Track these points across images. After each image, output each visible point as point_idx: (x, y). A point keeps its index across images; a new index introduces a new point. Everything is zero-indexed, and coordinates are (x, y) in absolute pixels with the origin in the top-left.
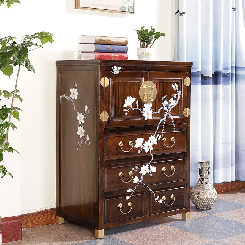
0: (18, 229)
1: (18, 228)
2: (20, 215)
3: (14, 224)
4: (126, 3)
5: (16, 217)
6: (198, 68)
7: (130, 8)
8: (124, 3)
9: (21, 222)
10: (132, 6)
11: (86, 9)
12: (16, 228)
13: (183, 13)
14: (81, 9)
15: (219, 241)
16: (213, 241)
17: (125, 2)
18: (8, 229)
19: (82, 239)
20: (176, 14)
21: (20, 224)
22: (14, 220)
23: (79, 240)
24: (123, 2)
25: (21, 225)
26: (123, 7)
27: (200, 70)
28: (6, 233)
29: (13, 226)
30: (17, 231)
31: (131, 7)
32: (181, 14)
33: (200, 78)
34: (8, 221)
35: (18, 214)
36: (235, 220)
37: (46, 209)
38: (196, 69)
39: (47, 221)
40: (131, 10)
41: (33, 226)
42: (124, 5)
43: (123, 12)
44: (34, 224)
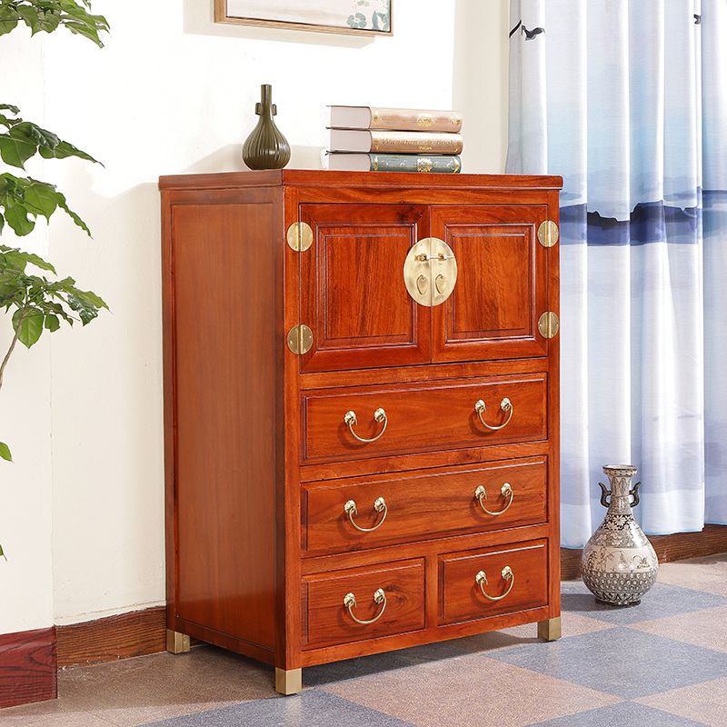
0: (46, 668)
1: (46, 665)
2: (51, 626)
3: (34, 651)
4: (367, 4)
5: (41, 634)
6: (579, 196)
7: (379, 19)
8: (360, 4)
9: (54, 648)
10: (385, 12)
11: (247, 24)
12: (41, 664)
13: (538, 31)
14: (230, 23)
15: (636, 700)
16: (620, 700)
17: (363, 2)
18: (17, 668)
19: (234, 696)
20: (511, 34)
21: (53, 652)
22: (35, 640)
23: (223, 700)
25: (55, 655)
26: (357, 15)
27: (583, 200)
28: (9, 679)
29: (32, 659)
30: (41, 674)
31: (382, 16)
32: (530, 35)
33: (586, 225)
34: (16, 645)
35: (45, 623)
36: (692, 642)
37: (134, 609)
38: (573, 197)
39: (137, 644)
40: (381, 26)
41: (95, 659)
42: (362, 10)
43: (357, 29)
44: (99, 653)
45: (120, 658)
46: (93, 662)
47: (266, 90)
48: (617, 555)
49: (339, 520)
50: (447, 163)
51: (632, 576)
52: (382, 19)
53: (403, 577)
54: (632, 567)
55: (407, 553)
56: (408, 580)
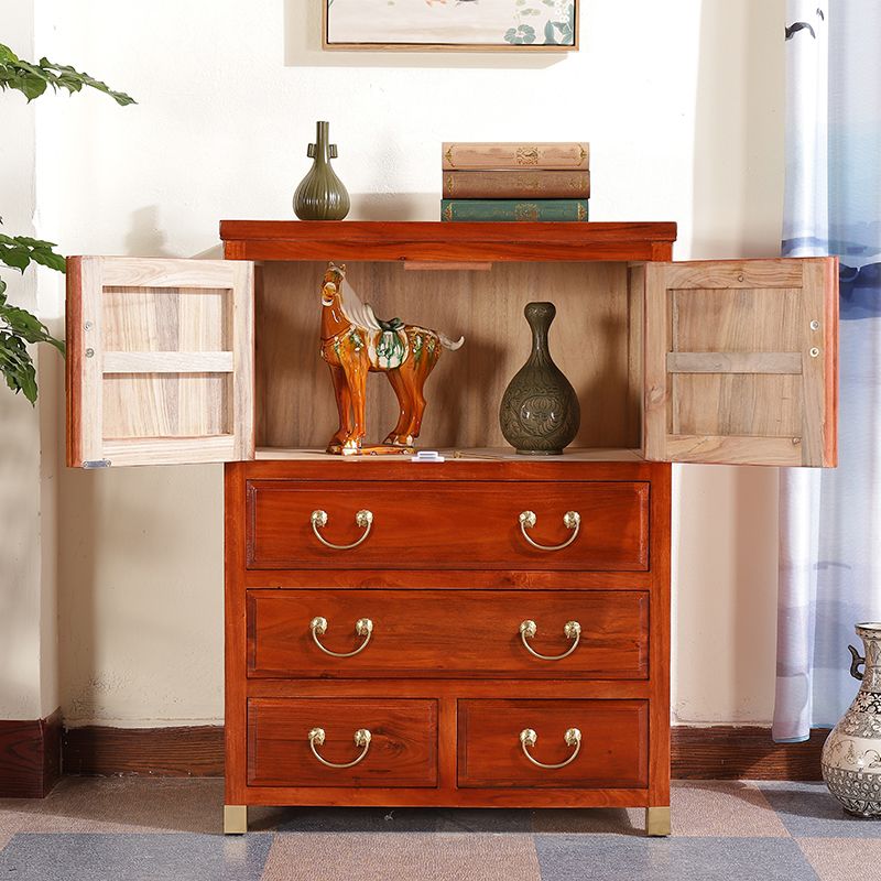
4: (537, 13)
7: (556, 29)
8: (525, 13)
10: (566, 19)
12: (23, 759)
17: (530, 11)
24: (524, 8)
26: (521, 28)
31: (561, 26)
39: (213, 763)
40: (559, 37)
41: (159, 771)
42: (528, 21)
43: (520, 45)
44: (165, 766)
45: (192, 776)
46: (156, 775)
47: (322, 128)
48: (846, 746)
49: (303, 638)
50: (559, 210)
51: (860, 775)
52: (561, 30)
53: (401, 719)
54: (861, 763)
55: (408, 690)
56: (408, 724)
